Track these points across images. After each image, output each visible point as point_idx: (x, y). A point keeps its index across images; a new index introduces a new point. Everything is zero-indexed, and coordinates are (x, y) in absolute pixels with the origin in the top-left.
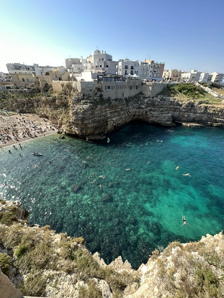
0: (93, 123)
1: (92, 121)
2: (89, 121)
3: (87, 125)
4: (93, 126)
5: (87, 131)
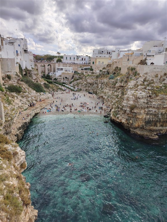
0: (145, 115)
1: (145, 111)
2: (141, 110)
3: (136, 116)
4: (145, 118)
5: (135, 123)
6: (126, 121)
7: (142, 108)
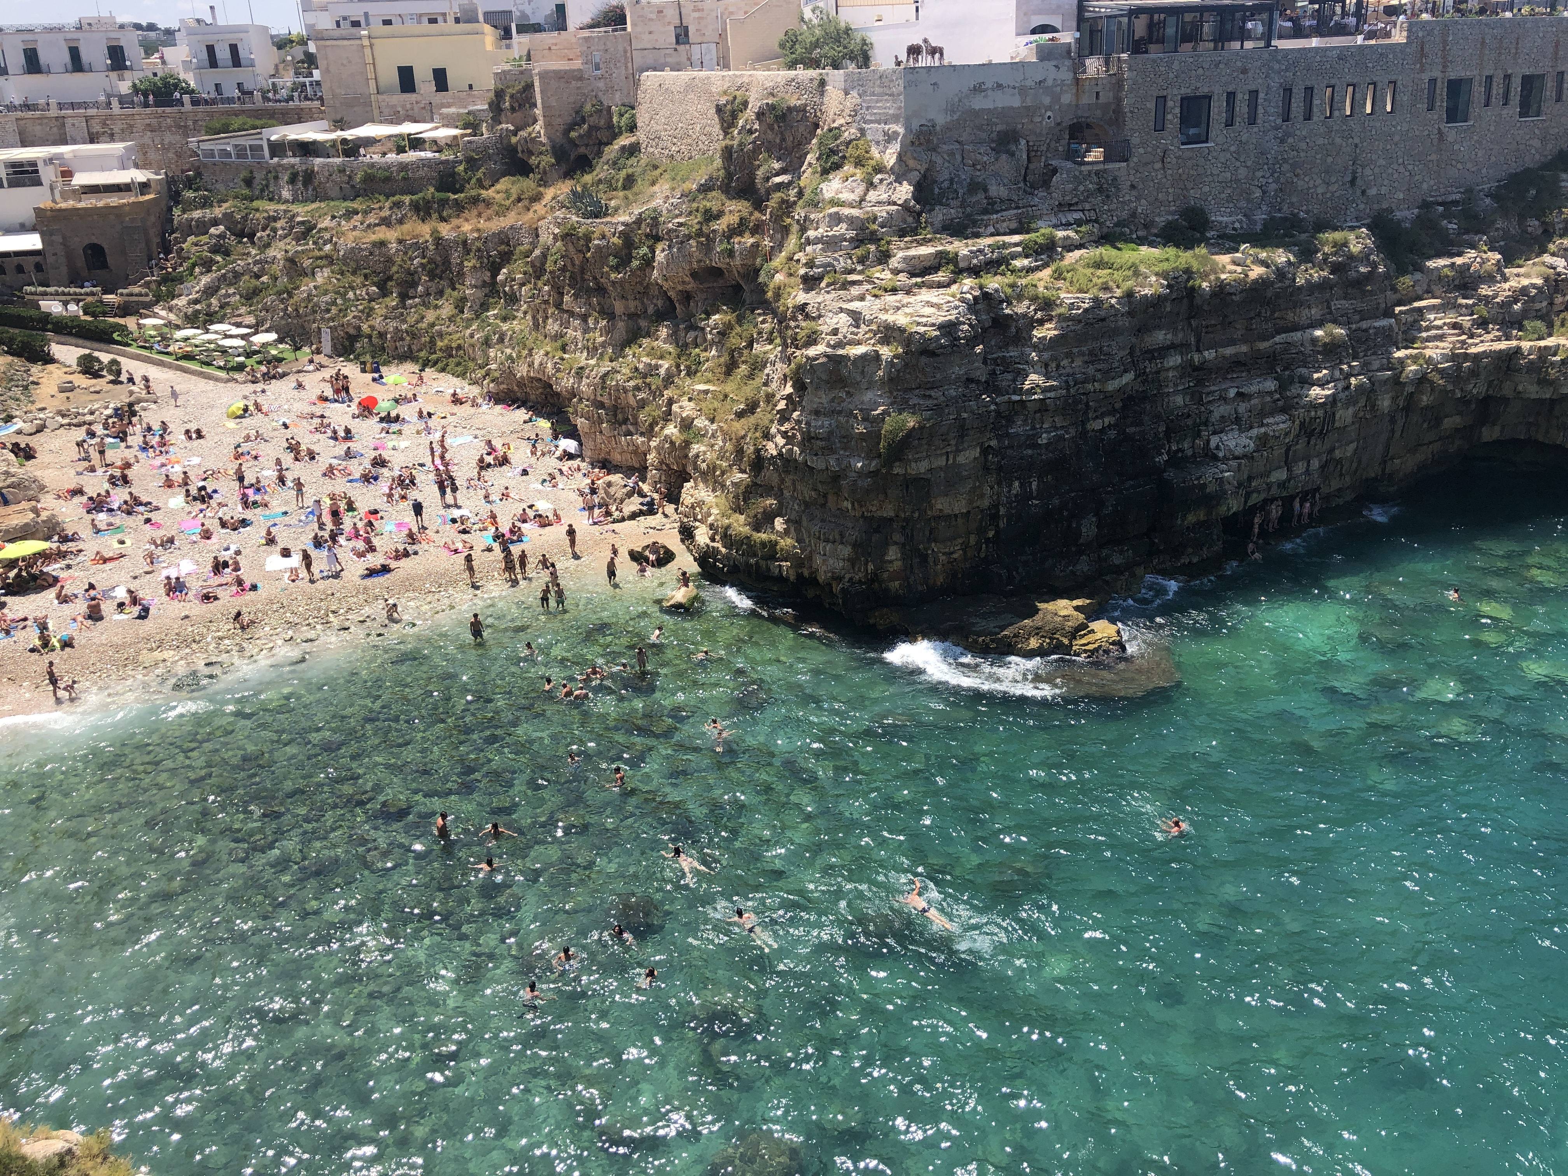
0: (992, 479)
1: (986, 451)
2: (958, 451)
4: (995, 506)
5: (924, 558)
6: (852, 561)
7: (962, 430)
